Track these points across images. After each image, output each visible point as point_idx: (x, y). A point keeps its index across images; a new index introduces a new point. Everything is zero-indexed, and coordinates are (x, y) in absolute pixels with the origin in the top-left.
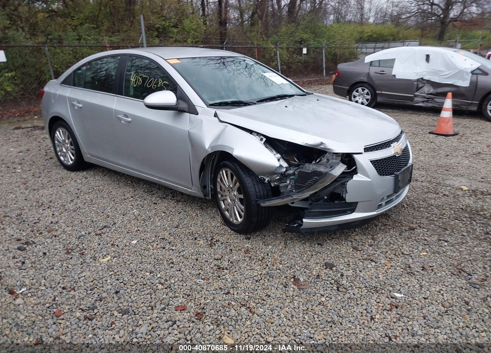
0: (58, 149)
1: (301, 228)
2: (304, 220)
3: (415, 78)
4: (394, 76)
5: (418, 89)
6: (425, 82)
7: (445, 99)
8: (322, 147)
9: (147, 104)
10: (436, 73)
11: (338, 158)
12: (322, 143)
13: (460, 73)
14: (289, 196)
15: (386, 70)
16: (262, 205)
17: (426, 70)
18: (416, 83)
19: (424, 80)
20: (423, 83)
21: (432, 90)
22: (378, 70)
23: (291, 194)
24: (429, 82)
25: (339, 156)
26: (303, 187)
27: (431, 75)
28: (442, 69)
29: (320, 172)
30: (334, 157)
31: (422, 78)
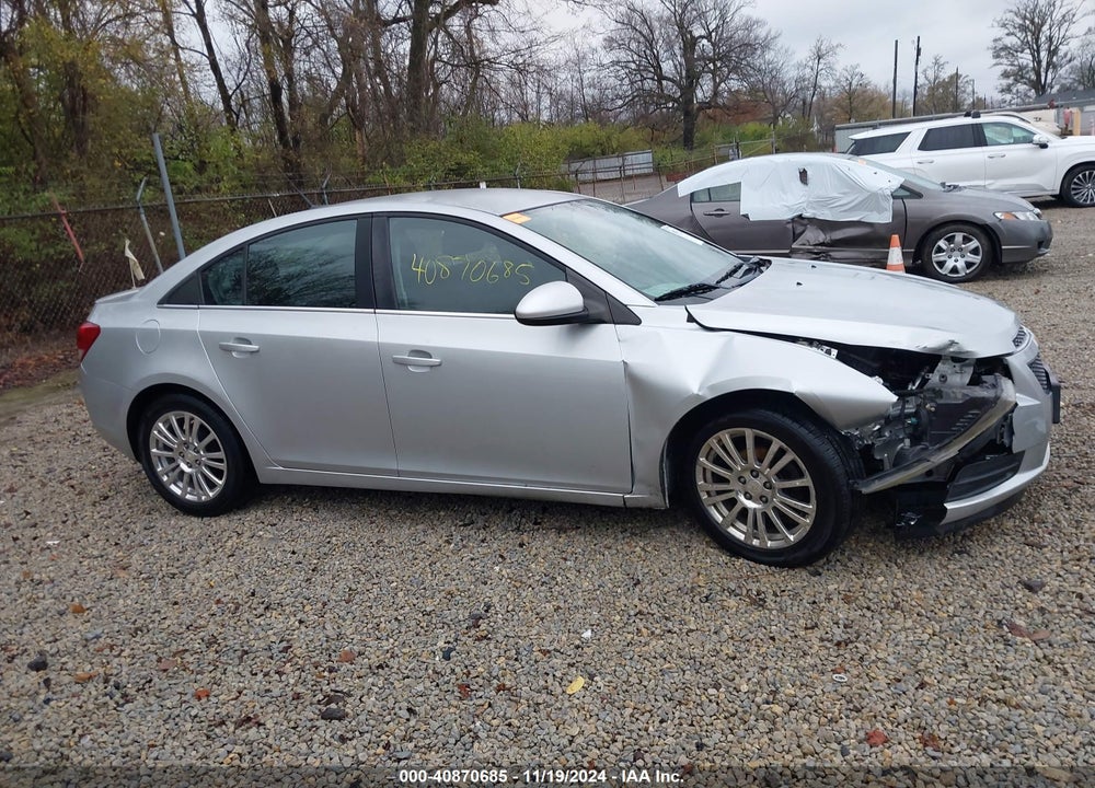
0: (160, 469)
1: (944, 522)
2: (949, 506)
3: (788, 216)
4: (746, 216)
5: (796, 237)
6: (805, 222)
7: (889, 248)
8: (951, 350)
9: (524, 315)
10: (824, 202)
11: (965, 369)
12: (952, 343)
13: (872, 199)
14: (920, 461)
15: (727, 207)
16: (865, 490)
17: (803, 199)
18: (790, 226)
19: (803, 218)
20: (803, 225)
21: (822, 237)
22: (711, 208)
23: (924, 455)
24: (813, 221)
25: (969, 365)
26: (950, 435)
27: (814, 209)
28: (836, 195)
29: (983, 398)
30: (957, 369)
31: (800, 216)
